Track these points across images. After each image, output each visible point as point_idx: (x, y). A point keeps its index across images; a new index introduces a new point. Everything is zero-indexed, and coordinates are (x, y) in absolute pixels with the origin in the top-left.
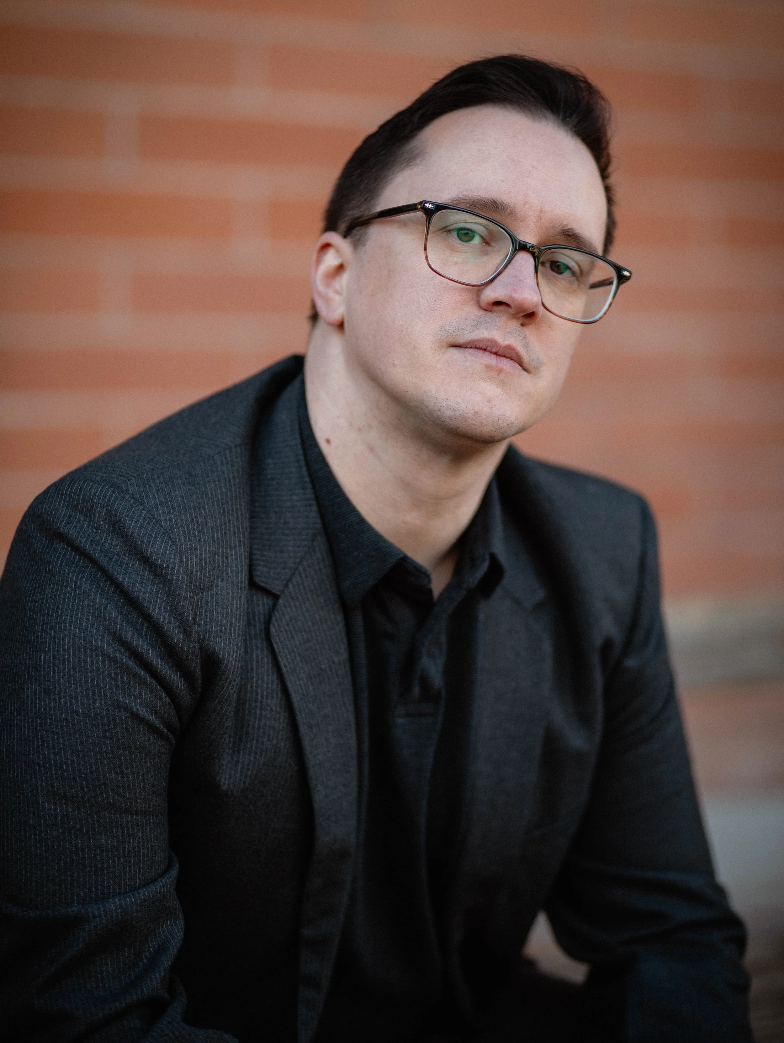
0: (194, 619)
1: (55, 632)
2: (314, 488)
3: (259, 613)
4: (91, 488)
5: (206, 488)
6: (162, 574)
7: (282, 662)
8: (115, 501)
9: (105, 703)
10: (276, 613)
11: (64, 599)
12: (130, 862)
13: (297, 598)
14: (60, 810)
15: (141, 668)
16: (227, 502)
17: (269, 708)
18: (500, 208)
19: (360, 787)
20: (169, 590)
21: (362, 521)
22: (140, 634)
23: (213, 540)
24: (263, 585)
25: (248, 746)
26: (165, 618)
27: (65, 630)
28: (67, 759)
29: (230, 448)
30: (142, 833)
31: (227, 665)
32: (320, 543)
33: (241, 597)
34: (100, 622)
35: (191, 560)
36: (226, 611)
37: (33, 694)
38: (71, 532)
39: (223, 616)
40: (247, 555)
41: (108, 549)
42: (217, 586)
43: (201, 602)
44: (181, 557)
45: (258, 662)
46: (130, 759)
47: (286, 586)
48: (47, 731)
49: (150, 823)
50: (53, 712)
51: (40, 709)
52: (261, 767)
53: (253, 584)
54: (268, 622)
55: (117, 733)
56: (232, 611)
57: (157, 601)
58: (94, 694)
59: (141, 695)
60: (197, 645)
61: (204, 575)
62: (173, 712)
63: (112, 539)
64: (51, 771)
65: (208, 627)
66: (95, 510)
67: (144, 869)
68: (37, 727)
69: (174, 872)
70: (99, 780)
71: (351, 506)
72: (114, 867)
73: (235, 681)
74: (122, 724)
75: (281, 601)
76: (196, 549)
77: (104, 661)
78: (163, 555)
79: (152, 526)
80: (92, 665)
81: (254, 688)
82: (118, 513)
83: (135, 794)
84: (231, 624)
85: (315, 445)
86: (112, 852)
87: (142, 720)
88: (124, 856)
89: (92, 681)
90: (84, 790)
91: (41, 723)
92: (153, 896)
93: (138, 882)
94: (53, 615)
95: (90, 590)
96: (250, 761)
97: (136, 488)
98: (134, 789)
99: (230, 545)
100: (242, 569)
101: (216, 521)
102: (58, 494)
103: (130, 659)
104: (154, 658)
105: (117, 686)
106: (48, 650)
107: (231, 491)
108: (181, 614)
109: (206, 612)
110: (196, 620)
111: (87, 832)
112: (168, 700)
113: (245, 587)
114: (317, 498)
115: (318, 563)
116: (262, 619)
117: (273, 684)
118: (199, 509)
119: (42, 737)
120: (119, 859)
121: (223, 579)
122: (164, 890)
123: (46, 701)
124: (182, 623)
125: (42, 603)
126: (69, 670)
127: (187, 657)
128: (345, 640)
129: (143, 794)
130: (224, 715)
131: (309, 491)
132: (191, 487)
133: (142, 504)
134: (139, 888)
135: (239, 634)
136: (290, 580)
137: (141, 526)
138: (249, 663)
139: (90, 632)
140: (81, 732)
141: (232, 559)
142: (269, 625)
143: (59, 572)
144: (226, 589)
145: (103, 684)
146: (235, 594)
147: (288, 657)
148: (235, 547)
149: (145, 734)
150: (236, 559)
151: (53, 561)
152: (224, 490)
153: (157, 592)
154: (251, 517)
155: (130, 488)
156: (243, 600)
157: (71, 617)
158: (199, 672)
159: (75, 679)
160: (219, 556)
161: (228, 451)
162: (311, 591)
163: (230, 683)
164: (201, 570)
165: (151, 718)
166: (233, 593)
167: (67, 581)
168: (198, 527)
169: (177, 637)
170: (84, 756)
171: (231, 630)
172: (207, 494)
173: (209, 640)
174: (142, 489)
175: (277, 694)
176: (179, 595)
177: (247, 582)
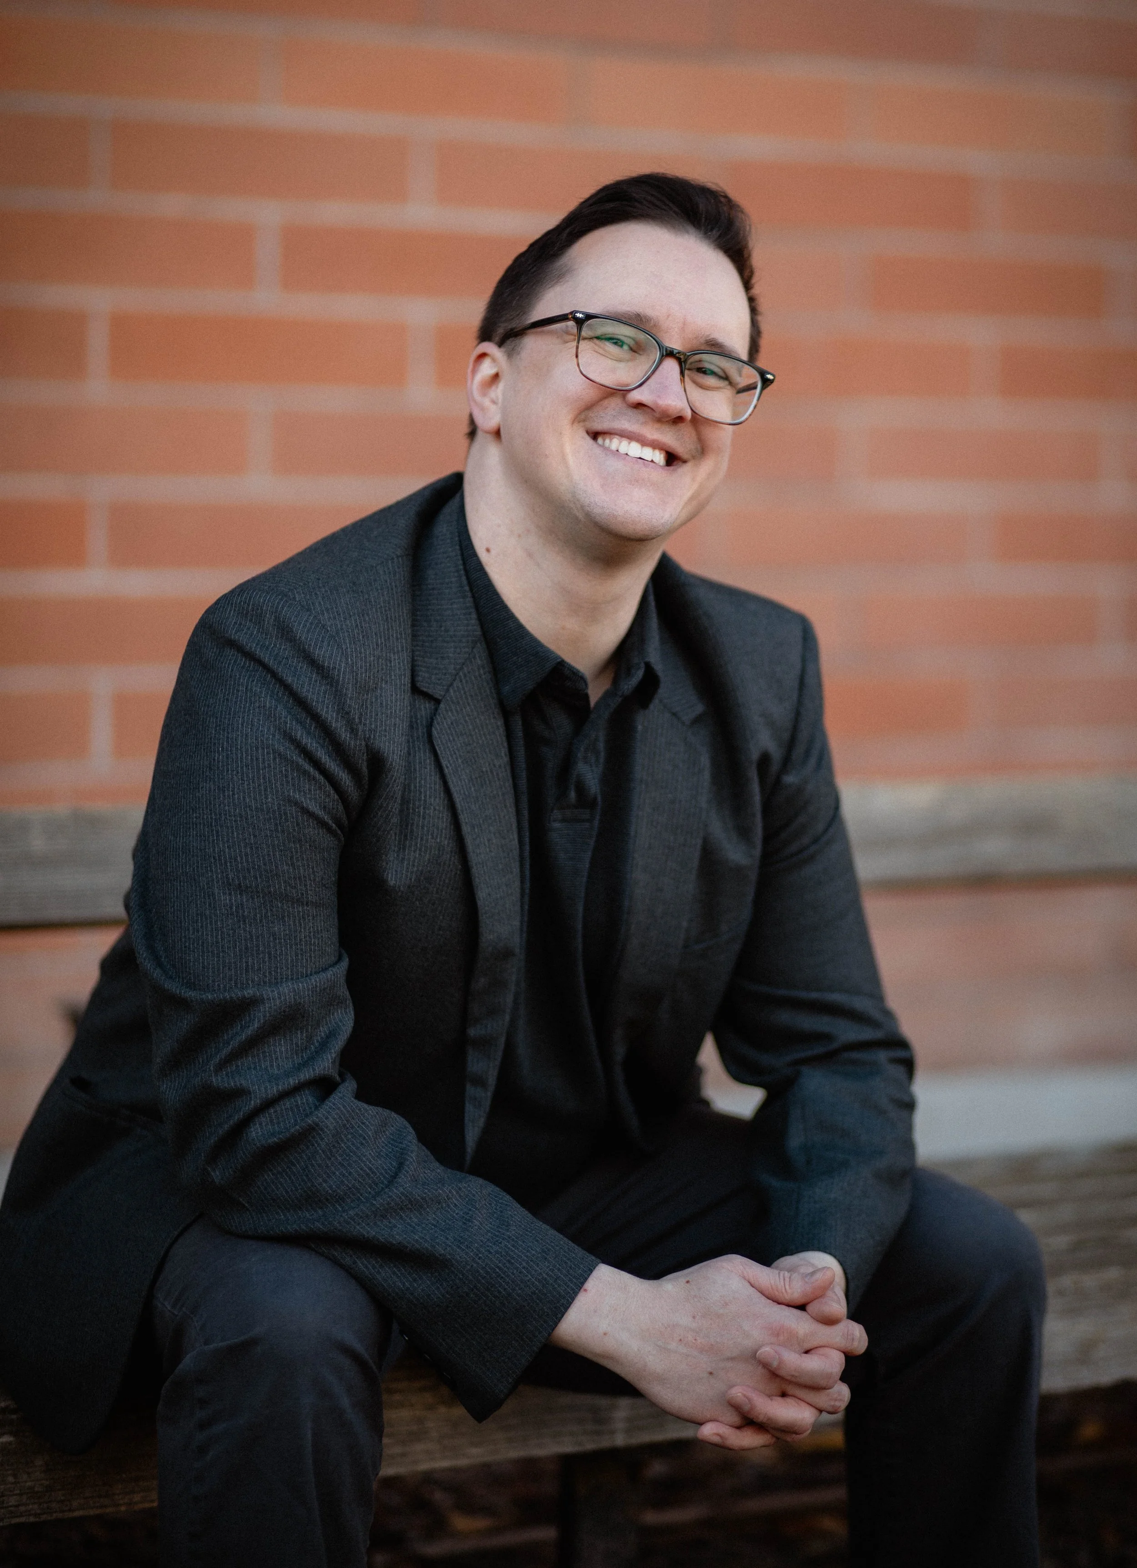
0: (360, 718)
1: (228, 733)
2: (473, 597)
3: (422, 716)
4: (260, 597)
5: (369, 596)
6: (329, 675)
7: (444, 763)
8: (283, 608)
9: (277, 798)
10: (438, 716)
11: (236, 702)
12: (302, 950)
13: (459, 703)
14: (235, 901)
15: (310, 765)
16: (390, 609)
17: (432, 807)
18: (644, 320)
19: (522, 889)
20: (336, 691)
21: (520, 627)
22: (309, 733)
23: (377, 645)
24: (425, 690)
25: (413, 843)
26: (332, 717)
27: (237, 730)
28: (241, 851)
29: (393, 559)
30: (313, 923)
31: (392, 762)
32: (480, 650)
33: (404, 699)
34: (271, 722)
35: (356, 662)
36: (390, 712)
37: (208, 792)
38: (242, 638)
39: (387, 716)
40: (410, 660)
41: (277, 654)
42: (381, 689)
43: (366, 703)
44: (347, 660)
45: (420, 763)
46: (301, 852)
47: (448, 690)
48: (221, 826)
49: (320, 915)
50: (227, 808)
51: (215, 805)
52: (426, 864)
53: (415, 690)
54: (430, 726)
55: (288, 826)
56: (395, 711)
57: (324, 701)
58: (266, 790)
59: (310, 790)
60: (363, 743)
61: (369, 677)
62: (341, 807)
63: (281, 645)
64: (226, 863)
65: (373, 726)
66: (265, 616)
67: (315, 957)
68: (211, 823)
69: (345, 964)
70: (271, 871)
71: (510, 613)
72: (287, 954)
73: (399, 778)
74: (293, 818)
75: (442, 705)
76: (361, 653)
77: (275, 759)
78: (330, 658)
79: (319, 631)
80: (264, 762)
81: (418, 788)
82: (286, 619)
83: (306, 885)
84: (395, 725)
85: (475, 555)
86: (284, 940)
87: (311, 815)
88: (297, 944)
89: (264, 778)
90: (257, 880)
91: (215, 819)
92: (324, 983)
93: (309, 970)
94: (226, 717)
95: (261, 692)
96: (415, 857)
97: (303, 595)
98: (305, 881)
99: (394, 650)
100: (405, 673)
101: (379, 627)
102: (228, 604)
103: (300, 756)
104: (322, 755)
105: (288, 782)
106: (222, 750)
107: (393, 598)
108: (347, 713)
109: (371, 712)
110: (361, 720)
111: (261, 921)
112: (336, 797)
113: (408, 691)
114: (477, 607)
115: (479, 669)
116: (424, 722)
117: (435, 784)
118: (363, 615)
119: (217, 832)
120: (291, 947)
121: (387, 681)
122: (334, 979)
123: (220, 797)
124: (349, 722)
125: (215, 707)
126: (242, 768)
127: (354, 754)
128: (505, 744)
129: (313, 886)
130: (390, 811)
131: (469, 601)
132: (356, 595)
133: (309, 610)
134: (311, 975)
135: (402, 735)
136: (451, 685)
137: (308, 631)
138: (412, 764)
139: (261, 731)
140: (254, 826)
141: (395, 662)
142: (431, 729)
143: (231, 677)
144: (390, 691)
145: (275, 780)
146: (398, 696)
147: (450, 758)
148: (398, 652)
149: (314, 828)
150: (399, 663)
151: (225, 667)
152: (387, 599)
153: (325, 693)
154: (413, 625)
155: (297, 596)
156: (406, 702)
157: (243, 718)
158: (365, 769)
159: (248, 776)
160: (382, 660)
161: (390, 562)
162: (471, 696)
163: (395, 781)
164: (366, 672)
165: (320, 813)
166: (397, 695)
167: (239, 685)
168: (362, 632)
169: (344, 735)
170: (257, 848)
171: (395, 730)
172: (370, 602)
173: (374, 738)
174: (308, 597)
175: (440, 794)
176: (345, 695)
177: (409, 685)
